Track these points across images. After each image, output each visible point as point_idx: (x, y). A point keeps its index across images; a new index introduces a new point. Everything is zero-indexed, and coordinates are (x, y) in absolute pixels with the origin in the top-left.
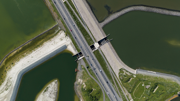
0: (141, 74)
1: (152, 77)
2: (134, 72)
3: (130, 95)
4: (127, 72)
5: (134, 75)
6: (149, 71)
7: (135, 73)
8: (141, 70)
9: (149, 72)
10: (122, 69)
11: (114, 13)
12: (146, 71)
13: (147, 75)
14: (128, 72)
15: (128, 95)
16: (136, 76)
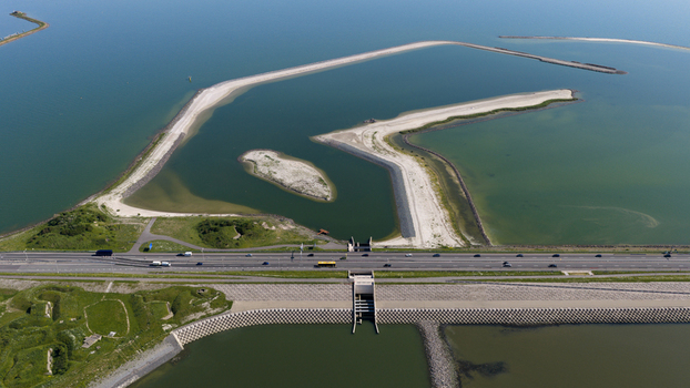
0: (152, 347)
1: (102, 375)
2: (181, 337)
3: (128, 291)
4: (204, 314)
5: (173, 329)
6: (133, 380)
7: (175, 334)
8: (167, 360)
9: (130, 377)
10: (229, 308)
11: (459, 379)
12: (144, 370)
13: (129, 363)
14: (203, 317)
15: (133, 287)
16: (165, 329)
